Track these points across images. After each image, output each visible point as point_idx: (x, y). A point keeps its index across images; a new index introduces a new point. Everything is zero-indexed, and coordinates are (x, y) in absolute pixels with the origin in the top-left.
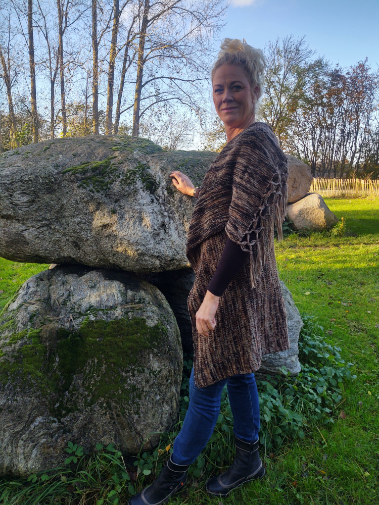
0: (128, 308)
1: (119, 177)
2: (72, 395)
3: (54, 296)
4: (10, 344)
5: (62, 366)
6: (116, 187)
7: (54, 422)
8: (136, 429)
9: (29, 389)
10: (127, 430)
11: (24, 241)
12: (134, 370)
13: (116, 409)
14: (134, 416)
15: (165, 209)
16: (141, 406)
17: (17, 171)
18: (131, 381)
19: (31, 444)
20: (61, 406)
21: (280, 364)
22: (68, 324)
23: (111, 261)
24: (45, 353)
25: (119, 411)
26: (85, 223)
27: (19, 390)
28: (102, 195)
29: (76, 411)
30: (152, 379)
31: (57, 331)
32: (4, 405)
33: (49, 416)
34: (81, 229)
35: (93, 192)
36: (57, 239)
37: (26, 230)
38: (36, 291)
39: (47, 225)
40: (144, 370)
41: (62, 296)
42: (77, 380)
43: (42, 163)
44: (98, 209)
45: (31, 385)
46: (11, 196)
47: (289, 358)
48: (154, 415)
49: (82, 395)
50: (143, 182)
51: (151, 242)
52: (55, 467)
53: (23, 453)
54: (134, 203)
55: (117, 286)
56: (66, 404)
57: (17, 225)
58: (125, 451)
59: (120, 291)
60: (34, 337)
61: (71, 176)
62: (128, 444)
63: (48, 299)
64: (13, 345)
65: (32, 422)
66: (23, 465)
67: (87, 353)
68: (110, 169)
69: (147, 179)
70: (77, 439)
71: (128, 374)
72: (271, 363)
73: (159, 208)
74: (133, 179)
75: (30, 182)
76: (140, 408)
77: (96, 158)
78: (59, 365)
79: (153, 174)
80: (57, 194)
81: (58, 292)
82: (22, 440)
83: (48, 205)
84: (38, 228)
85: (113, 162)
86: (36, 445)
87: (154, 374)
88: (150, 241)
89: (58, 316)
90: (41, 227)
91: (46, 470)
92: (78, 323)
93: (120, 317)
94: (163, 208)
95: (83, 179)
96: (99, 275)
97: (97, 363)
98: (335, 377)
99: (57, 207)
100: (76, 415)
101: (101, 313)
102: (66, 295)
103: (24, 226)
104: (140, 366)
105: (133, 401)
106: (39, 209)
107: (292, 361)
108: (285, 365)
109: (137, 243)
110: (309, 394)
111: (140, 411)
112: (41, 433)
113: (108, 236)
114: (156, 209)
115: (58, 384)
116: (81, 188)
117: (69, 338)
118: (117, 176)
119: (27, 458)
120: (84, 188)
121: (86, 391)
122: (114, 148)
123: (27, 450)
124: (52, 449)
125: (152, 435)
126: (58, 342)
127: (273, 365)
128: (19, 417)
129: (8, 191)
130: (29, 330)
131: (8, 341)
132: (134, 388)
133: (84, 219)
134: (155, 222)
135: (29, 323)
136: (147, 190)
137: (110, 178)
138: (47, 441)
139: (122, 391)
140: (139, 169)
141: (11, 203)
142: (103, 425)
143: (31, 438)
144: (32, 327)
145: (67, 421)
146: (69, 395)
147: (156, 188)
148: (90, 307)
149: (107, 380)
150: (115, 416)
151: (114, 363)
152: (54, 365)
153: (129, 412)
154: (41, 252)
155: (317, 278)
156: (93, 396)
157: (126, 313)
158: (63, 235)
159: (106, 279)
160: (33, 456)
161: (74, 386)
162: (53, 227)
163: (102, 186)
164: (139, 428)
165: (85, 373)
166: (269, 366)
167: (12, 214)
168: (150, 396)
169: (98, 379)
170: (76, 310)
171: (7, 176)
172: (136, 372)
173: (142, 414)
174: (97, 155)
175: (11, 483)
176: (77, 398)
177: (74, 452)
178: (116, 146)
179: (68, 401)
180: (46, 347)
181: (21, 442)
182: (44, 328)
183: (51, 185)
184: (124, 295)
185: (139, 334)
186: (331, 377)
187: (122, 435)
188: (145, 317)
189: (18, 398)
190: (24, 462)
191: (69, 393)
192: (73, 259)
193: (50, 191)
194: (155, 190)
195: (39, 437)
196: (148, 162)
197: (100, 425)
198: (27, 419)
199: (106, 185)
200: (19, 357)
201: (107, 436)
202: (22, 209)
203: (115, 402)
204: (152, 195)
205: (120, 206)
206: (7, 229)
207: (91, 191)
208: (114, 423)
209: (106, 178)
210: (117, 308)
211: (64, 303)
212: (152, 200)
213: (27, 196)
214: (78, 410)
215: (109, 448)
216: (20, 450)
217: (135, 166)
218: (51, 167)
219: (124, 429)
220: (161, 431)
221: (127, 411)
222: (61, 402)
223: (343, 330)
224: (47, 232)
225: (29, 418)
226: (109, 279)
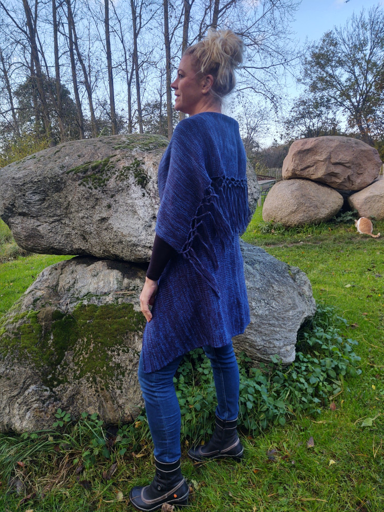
0: (120, 294)
1: (115, 174)
2: (63, 369)
3: (61, 284)
4: (13, 323)
5: (55, 343)
6: (112, 183)
7: (46, 390)
8: (118, 403)
9: (25, 361)
10: (110, 402)
11: (40, 235)
12: (119, 350)
13: (101, 383)
14: (117, 390)
15: (156, 202)
16: (124, 382)
17: (28, 174)
18: (117, 360)
19: (25, 407)
20: (54, 379)
21: (273, 352)
22: (64, 308)
23: (112, 252)
24: (41, 331)
25: (103, 385)
26: (87, 218)
27: (16, 361)
28: (99, 191)
29: (66, 383)
30: (135, 359)
31: (53, 312)
32: (3, 373)
33: (42, 385)
34: (85, 223)
35: (92, 189)
36: (68, 233)
37: (40, 225)
38: (48, 279)
39: (58, 221)
40: (128, 350)
41: (68, 283)
42: (69, 356)
43: (49, 166)
44: (96, 205)
45: (27, 358)
46: (24, 195)
47: (284, 347)
48: (135, 392)
49: (72, 370)
50: (135, 178)
51: (142, 234)
52: (45, 429)
53: (19, 414)
54: (127, 198)
55: (115, 275)
56: (58, 376)
57: (32, 221)
58: (108, 421)
59: (117, 279)
60: (33, 317)
61: (73, 175)
62: (110, 416)
63: (56, 286)
64: (15, 324)
65: (27, 388)
66: (19, 424)
67: (77, 333)
68: (108, 166)
69: (139, 174)
70: (66, 407)
71: (113, 353)
72: (265, 351)
73: (150, 201)
74: (127, 175)
75: (39, 183)
76: (122, 384)
77: (98, 157)
78: (53, 342)
79: (146, 170)
80: (64, 192)
81: (66, 280)
82: (18, 403)
83: (57, 202)
84: (51, 223)
85: (111, 160)
86: (30, 408)
87: (138, 355)
88: (141, 232)
89: (59, 300)
90: (53, 222)
91: (38, 431)
92: (72, 307)
93: (110, 302)
94: (154, 201)
95: (83, 177)
96: (104, 265)
97: (86, 341)
98: (336, 369)
99: (65, 204)
100: (66, 386)
101: (94, 298)
102: (72, 282)
103: (38, 222)
104: (125, 347)
105: (117, 377)
106: (49, 207)
107: (287, 350)
108: (279, 353)
109: (129, 235)
110: (298, 383)
111: (122, 387)
112: (34, 399)
113: (106, 229)
114: (146, 203)
115: (52, 359)
116: (81, 186)
117: (63, 319)
118: (113, 173)
119: (22, 418)
120: (84, 185)
121: (76, 366)
122: (116, 147)
123: (21, 412)
124: (43, 413)
125: (133, 409)
126: (53, 322)
127: (267, 353)
128: (15, 384)
129: (21, 192)
130: (30, 312)
131: (11, 320)
132: (118, 366)
133: (86, 214)
134: (147, 214)
135: (31, 306)
136: (138, 185)
137: (107, 175)
138: (39, 406)
139: (107, 368)
140: (134, 165)
141: (25, 202)
142: (89, 397)
143: (26, 402)
144: (32, 309)
145: (58, 391)
146: (61, 369)
147: (147, 182)
148: (88, 294)
149: (94, 357)
150: (99, 390)
151: (102, 343)
152: (49, 342)
153: (112, 387)
154: (55, 244)
155: (366, 270)
156: (82, 370)
157: (117, 299)
158: (73, 229)
159: (108, 269)
160: (27, 417)
161: (65, 361)
162: (63, 222)
163: (100, 183)
164: (121, 402)
165: (75, 351)
166: (264, 354)
167: (27, 212)
168: (133, 374)
169: (86, 356)
170: (76, 296)
171: (20, 178)
172: (120, 351)
173: (124, 390)
174: (99, 155)
175: (9, 438)
176: (68, 372)
177: (62, 418)
178: (119, 144)
179: (59, 374)
180: (42, 326)
181: (17, 405)
182: (43, 310)
183: (57, 185)
184: (120, 283)
185: (126, 318)
186: (330, 368)
187: (105, 406)
188: (133, 303)
189: (15, 368)
190: (20, 422)
191: (60, 367)
192: (83, 250)
193: (58, 189)
194: (146, 184)
195: (32, 402)
196: (144, 158)
197: (86, 395)
198: (21, 386)
199: (104, 182)
200: (18, 334)
201: (92, 407)
202: (35, 207)
203: (100, 377)
204: (143, 189)
205: (115, 201)
206: (24, 225)
207: (90, 188)
208: (99, 396)
209: (103, 175)
210: (110, 294)
211: (69, 290)
212: (144, 194)
213: (38, 195)
214: (67, 381)
215: (93, 418)
216: (16, 412)
217: (131, 162)
218: (57, 169)
219: (107, 402)
220: (141, 406)
221: (111, 386)
222: (54, 374)
223: (371, 324)
224: (59, 227)
225: (24, 385)
226: (111, 269)
